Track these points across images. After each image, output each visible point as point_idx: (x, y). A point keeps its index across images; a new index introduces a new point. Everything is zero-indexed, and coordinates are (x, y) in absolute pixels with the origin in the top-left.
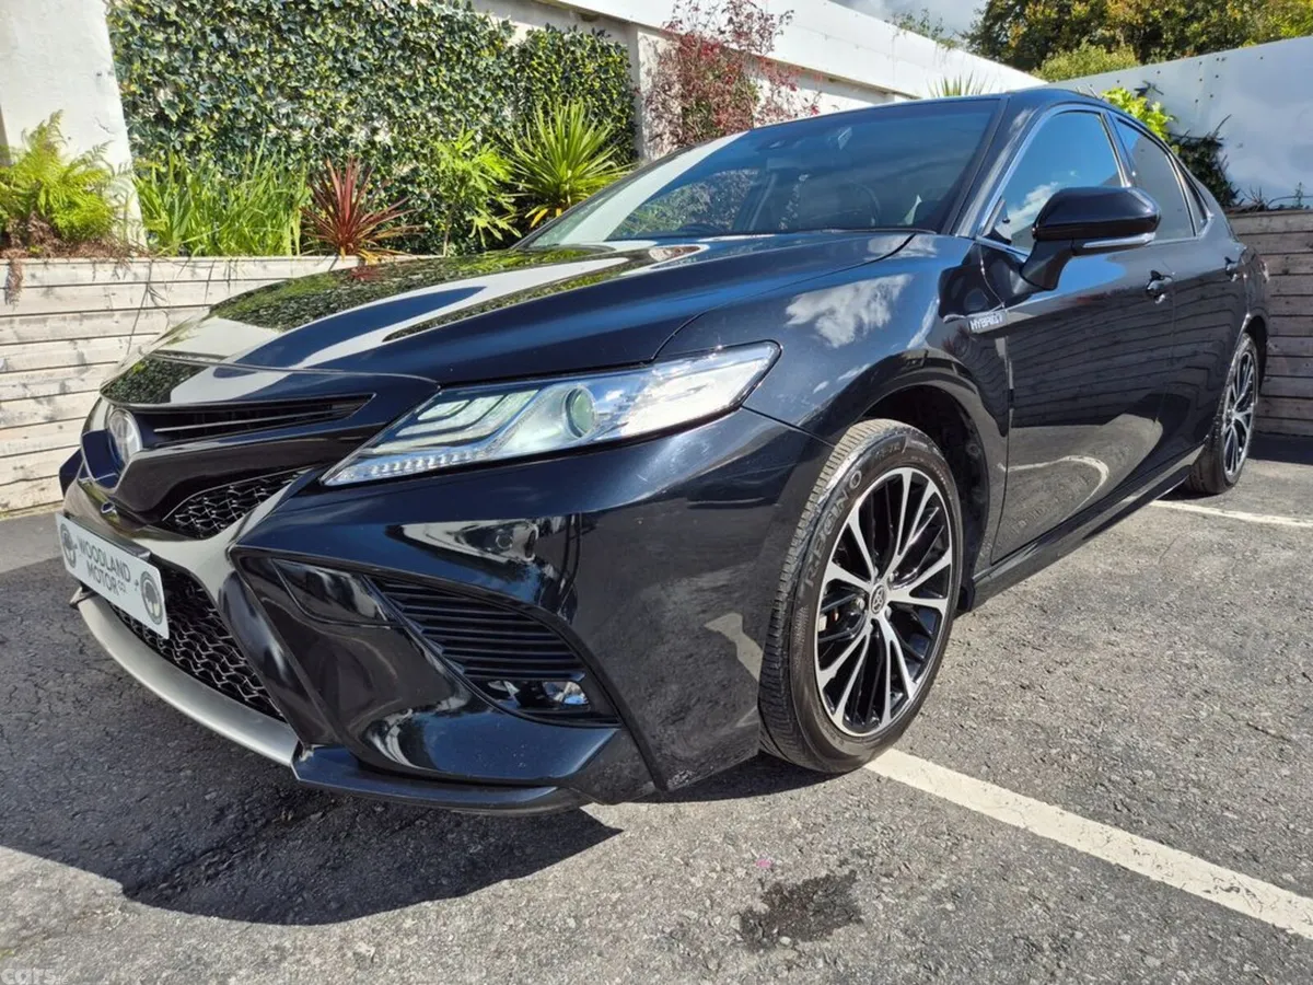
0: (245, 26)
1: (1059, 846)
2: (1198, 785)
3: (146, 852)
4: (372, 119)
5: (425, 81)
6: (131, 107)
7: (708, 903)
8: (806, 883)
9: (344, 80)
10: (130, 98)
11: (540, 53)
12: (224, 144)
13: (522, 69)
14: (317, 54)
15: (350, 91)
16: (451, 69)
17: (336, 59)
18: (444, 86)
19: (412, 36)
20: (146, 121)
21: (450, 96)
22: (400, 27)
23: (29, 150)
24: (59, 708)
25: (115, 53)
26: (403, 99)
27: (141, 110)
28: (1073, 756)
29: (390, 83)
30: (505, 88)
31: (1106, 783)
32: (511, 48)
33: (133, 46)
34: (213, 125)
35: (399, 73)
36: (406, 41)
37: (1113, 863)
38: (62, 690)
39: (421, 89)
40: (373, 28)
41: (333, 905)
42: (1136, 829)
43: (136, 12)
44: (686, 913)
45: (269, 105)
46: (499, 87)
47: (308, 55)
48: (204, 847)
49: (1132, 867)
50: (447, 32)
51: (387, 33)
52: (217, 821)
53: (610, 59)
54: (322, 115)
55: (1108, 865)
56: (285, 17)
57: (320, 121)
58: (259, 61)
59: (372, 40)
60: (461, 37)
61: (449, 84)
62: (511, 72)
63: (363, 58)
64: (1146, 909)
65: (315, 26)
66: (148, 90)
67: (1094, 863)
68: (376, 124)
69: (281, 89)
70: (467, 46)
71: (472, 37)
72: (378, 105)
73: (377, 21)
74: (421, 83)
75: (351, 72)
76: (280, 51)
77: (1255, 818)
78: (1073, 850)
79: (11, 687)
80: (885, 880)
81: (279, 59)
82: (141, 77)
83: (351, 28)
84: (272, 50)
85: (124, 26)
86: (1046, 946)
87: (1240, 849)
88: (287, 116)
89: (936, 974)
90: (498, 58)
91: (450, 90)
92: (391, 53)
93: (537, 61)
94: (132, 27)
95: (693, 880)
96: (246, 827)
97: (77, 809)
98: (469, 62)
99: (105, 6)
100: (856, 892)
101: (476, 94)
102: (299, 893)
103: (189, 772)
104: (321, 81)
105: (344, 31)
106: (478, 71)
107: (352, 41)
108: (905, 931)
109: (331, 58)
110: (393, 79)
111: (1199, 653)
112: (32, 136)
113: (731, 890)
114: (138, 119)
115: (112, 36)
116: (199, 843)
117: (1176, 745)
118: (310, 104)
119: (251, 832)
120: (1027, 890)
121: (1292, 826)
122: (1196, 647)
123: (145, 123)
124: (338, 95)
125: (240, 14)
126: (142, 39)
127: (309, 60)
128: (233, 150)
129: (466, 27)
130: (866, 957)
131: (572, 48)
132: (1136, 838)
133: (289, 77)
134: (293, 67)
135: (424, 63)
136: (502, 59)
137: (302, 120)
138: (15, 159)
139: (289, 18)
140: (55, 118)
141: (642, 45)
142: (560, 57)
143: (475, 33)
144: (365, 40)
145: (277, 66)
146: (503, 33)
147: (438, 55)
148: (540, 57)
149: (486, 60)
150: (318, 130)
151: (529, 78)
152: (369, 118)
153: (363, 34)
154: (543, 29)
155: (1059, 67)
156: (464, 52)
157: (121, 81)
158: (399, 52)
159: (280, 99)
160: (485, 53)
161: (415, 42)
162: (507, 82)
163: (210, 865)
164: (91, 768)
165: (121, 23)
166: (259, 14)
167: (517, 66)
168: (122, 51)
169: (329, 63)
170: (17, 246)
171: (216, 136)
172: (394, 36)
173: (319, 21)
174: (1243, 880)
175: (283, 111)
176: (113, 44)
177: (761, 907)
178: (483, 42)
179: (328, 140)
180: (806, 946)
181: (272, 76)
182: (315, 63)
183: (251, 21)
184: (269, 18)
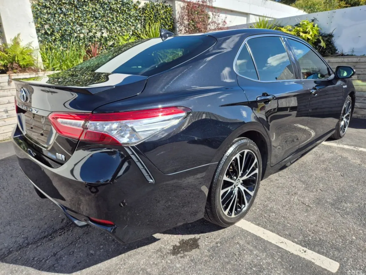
0: (67, 7)
1: (247, 231)
2: (284, 217)
3: (46, 229)
4: (102, 30)
5: (116, 18)
6: (38, 31)
7: (167, 243)
8: (189, 239)
9: (94, 20)
10: (38, 28)
11: (148, 9)
12: (63, 39)
13: (143, 14)
14: (87, 13)
15: (96, 23)
16: (123, 15)
17: (92, 14)
18: (121, 20)
19: (112, 6)
20: (42, 34)
21: (123, 22)
22: (109, 4)
23: (13, 44)
24: (26, 193)
25: (34, 16)
26: (110, 24)
27: (41, 31)
28: (258, 210)
29: (107, 20)
30: (138, 19)
31: (263, 217)
32: (140, 8)
33: (38, 14)
34: (60, 34)
35: (109, 17)
36: (111, 8)
37: (258, 236)
38: (26, 189)
39: (115, 21)
40: (102, 5)
41: (86, 242)
42: (266, 228)
43: (39, 5)
44: (162, 245)
45: (74, 28)
46: (137, 19)
47: (84, 13)
48: (58, 228)
49: (262, 237)
50: (122, 5)
51: (105, 6)
52: (62, 222)
53: (168, 9)
54: (88, 30)
55: (256, 236)
56: (78, 4)
57: (88, 31)
58: (71, 16)
59: (102, 8)
60: (126, 6)
61: (123, 19)
62: (140, 15)
63: (99, 13)
64: (261, 246)
65: (86, 6)
66: (43, 26)
67: (254, 235)
68: (103, 31)
69: (77, 23)
70: (127, 8)
71: (129, 6)
72: (104, 26)
73: (103, 3)
74: (115, 19)
75: (96, 17)
76: (77, 13)
77: (294, 225)
78: (250, 232)
79: (14, 188)
80: (206, 239)
81: (77, 15)
82: (41, 23)
83: (96, 5)
84: (74, 13)
85: (36, 9)
86: (237, 254)
87: (288, 233)
88: (79, 30)
89: (212, 260)
90: (136, 11)
91: (123, 21)
92: (107, 12)
93: (147, 11)
94: (38, 9)
95: (164, 238)
96: (68, 224)
97: (30, 219)
98: (128, 13)
99: (30, 3)
100: (199, 241)
101: (130, 21)
102: (79, 239)
103: (55, 210)
104: (88, 20)
105: (94, 6)
106: (131, 15)
107: (96, 9)
108: (208, 250)
109: (90, 14)
110: (107, 19)
111: (297, 183)
112: (13, 40)
113: (173, 240)
114: (40, 34)
115: (33, 12)
116: (57, 227)
117: (282, 207)
118: (85, 27)
119: (69, 225)
120: (237, 241)
121: (302, 228)
122: (297, 181)
123: (42, 35)
124: (93, 24)
125: (66, 3)
126: (40, 12)
127: (85, 15)
128: (65, 40)
129: (127, 3)
130: (198, 256)
131: (157, 7)
132: (265, 230)
133: (79, 20)
134: (80, 17)
135: (116, 14)
136: (137, 11)
137: (83, 31)
138: (9, 47)
139: (79, 4)
140: (19, 35)
141: (176, 5)
142: (153, 10)
143: (130, 5)
144: (100, 8)
145: (76, 17)
146: (138, 4)
147: (119, 11)
148: (148, 10)
149: (133, 12)
150: (88, 34)
151: (145, 16)
152: (101, 30)
153: (99, 7)
154: (149, 2)
155: (300, 3)
156: (127, 10)
157: (35, 23)
158: (109, 11)
159: (77, 26)
160: (133, 10)
161: (113, 8)
162: (139, 18)
163: (60, 232)
164: (33, 209)
165: (35, 8)
166: (71, 3)
167: (141, 13)
168: (35, 16)
169: (90, 15)
170: (10, 70)
171: (61, 37)
172: (108, 7)
173: (87, 4)
174: (285, 240)
175: (78, 29)
176: (33, 14)
177: (178, 244)
178: (132, 7)
179: (90, 36)
180: (186, 253)
181: (75, 20)
182: (86, 16)
183: (69, 5)
184: (74, 4)
